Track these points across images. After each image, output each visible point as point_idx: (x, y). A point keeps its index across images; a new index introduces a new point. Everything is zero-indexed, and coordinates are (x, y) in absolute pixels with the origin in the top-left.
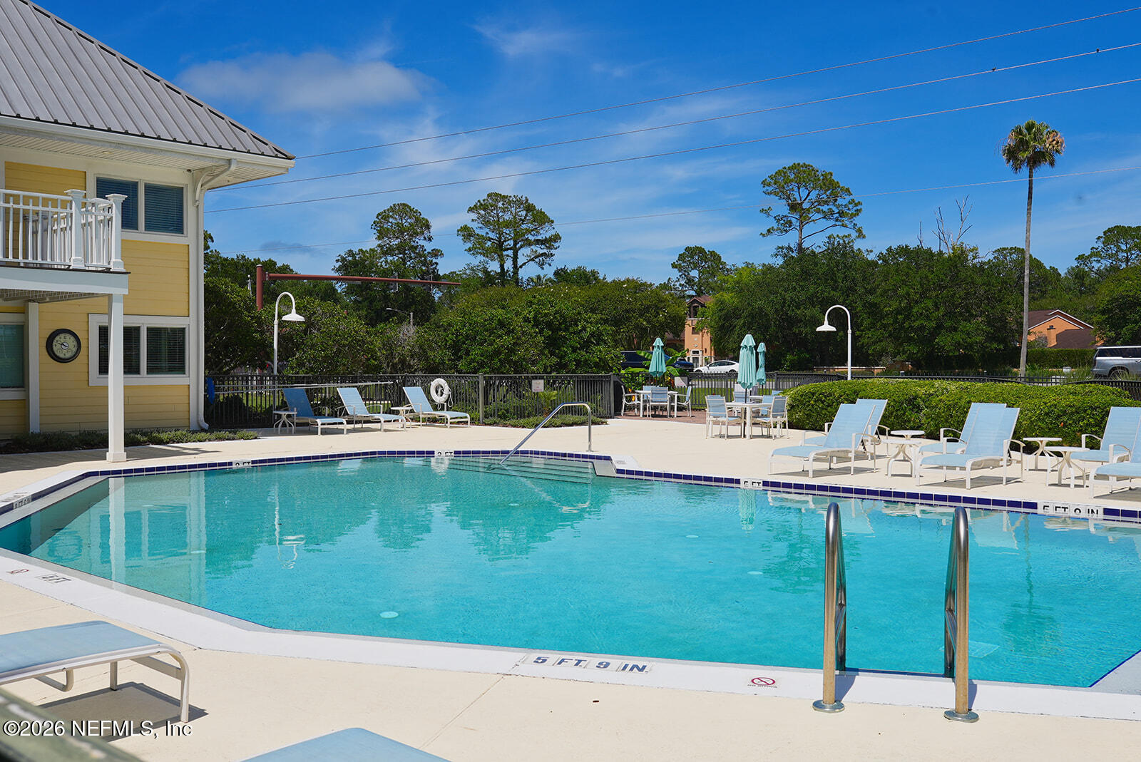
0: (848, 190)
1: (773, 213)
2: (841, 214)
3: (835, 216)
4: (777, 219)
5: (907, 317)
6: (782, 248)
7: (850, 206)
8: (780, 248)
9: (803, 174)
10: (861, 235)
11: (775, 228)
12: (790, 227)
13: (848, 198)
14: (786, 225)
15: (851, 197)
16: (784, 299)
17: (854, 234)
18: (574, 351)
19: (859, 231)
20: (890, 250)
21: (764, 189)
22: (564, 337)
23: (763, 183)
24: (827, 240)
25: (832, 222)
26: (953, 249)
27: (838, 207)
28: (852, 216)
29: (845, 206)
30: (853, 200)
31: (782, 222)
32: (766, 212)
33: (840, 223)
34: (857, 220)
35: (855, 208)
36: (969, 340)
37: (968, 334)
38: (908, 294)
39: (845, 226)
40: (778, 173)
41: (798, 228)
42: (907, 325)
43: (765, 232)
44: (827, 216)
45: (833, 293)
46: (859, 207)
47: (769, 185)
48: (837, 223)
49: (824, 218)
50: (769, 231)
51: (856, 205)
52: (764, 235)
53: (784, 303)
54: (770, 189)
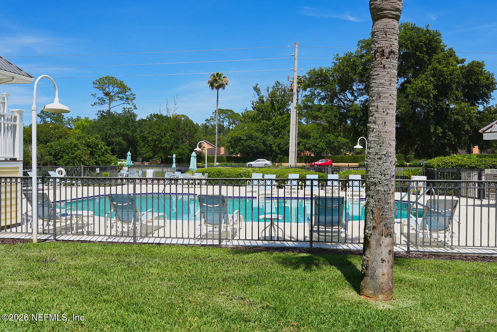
0: (130, 89)
1: (97, 96)
2: (127, 99)
3: (125, 99)
4: (99, 99)
5: (160, 143)
6: (100, 111)
7: (131, 96)
8: (99, 111)
9: (111, 81)
10: (135, 108)
11: (97, 102)
12: (104, 102)
13: (130, 92)
14: (102, 102)
15: (131, 92)
16: (106, 134)
17: (133, 108)
18: (99, 157)
19: (135, 106)
20: (151, 115)
21: (94, 86)
22: (95, 151)
23: (93, 83)
24: (123, 109)
25: (124, 102)
26: (173, 116)
27: (126, 95)
28: (132, 100)
29: (129, 95)
30: (132, 93)
31: (101, 100)
32: (94, 95)
33: (127, 103)
34: (133, 102)
35: (133, 97)
36: (184, 152)
37: (183, 150)
38: (160, 133)
39: (129, 104)
40: (100, 79)
41: (108, 103)
42: (160, 145)
43: (93, 104)
44: (122, 99)
45: (128, 132)
46: (134, 96)
47: (96, 84)
48: (126, 102)
49: (120, 100)
50: (95, 104)
51: (133, 95)
52: (92, 105)
53: (106, 135)
54: (97, 86)
